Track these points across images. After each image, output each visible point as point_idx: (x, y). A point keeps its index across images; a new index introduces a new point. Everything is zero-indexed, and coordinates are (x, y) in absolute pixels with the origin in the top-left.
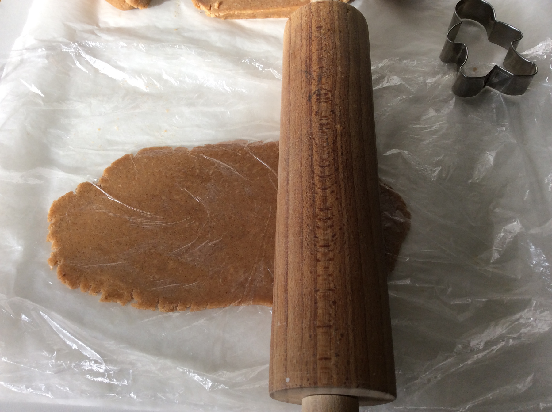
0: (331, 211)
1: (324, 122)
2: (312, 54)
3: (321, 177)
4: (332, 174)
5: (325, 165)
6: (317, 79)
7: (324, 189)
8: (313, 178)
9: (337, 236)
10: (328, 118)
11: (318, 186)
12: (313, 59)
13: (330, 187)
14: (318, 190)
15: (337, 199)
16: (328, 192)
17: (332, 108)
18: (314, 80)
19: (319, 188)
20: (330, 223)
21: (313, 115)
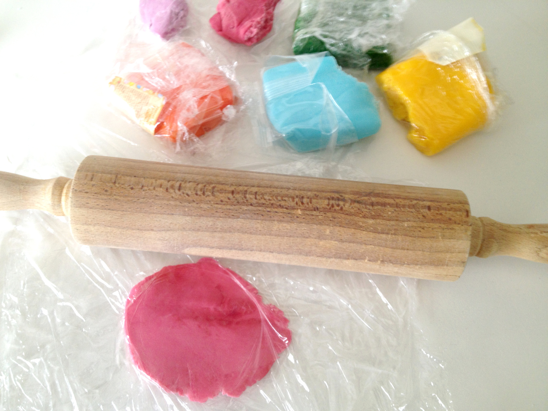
0: (211, 195)
1: (305, 200)
2: (393, 199)
3: (246, 191)
4: (247, 201)
5: (257, 196)
6: (359, 199)
7: (233, 192)
8: (247, 186)
9: (187, 197)
10: (309, 204)
11: (237, 188)
12: (386, 199)
13: (234, 197)
14: (232, 188)
15: (222, 201)
16: (230, 196)
17: (320, 208)
18: (358, 197)
19: (235, 189)
20: (199, 193)
21: (315, 193)
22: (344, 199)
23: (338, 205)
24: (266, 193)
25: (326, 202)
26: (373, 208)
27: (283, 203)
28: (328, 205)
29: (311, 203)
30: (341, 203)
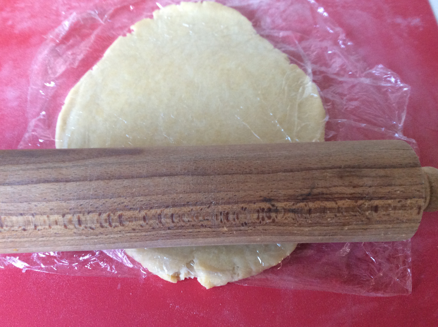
0: (119, 225)
1: (231, 217)
3: (160, 215)
4: (163, 225)
5: (174, 219)
6: (294, 207)
7: (144, 219)
8: (159, 207)
9: (91, 230)
11: (148, 213)
13: (147, 224)
14: (143, 213)
15: (134, 230)
16: (142, 222)
17: (249, 223)
18: (293, 205)
19: (146, 214)
20: (106, 225)
21: (242, 205)
22: (276, 209)
23: (269, 218)
24: (183, 215)
25: (255, 216)
26: (311, 215)
27: (205, 223)
28: (258, 218)
29: (238, 218)
30: (273, 215)
